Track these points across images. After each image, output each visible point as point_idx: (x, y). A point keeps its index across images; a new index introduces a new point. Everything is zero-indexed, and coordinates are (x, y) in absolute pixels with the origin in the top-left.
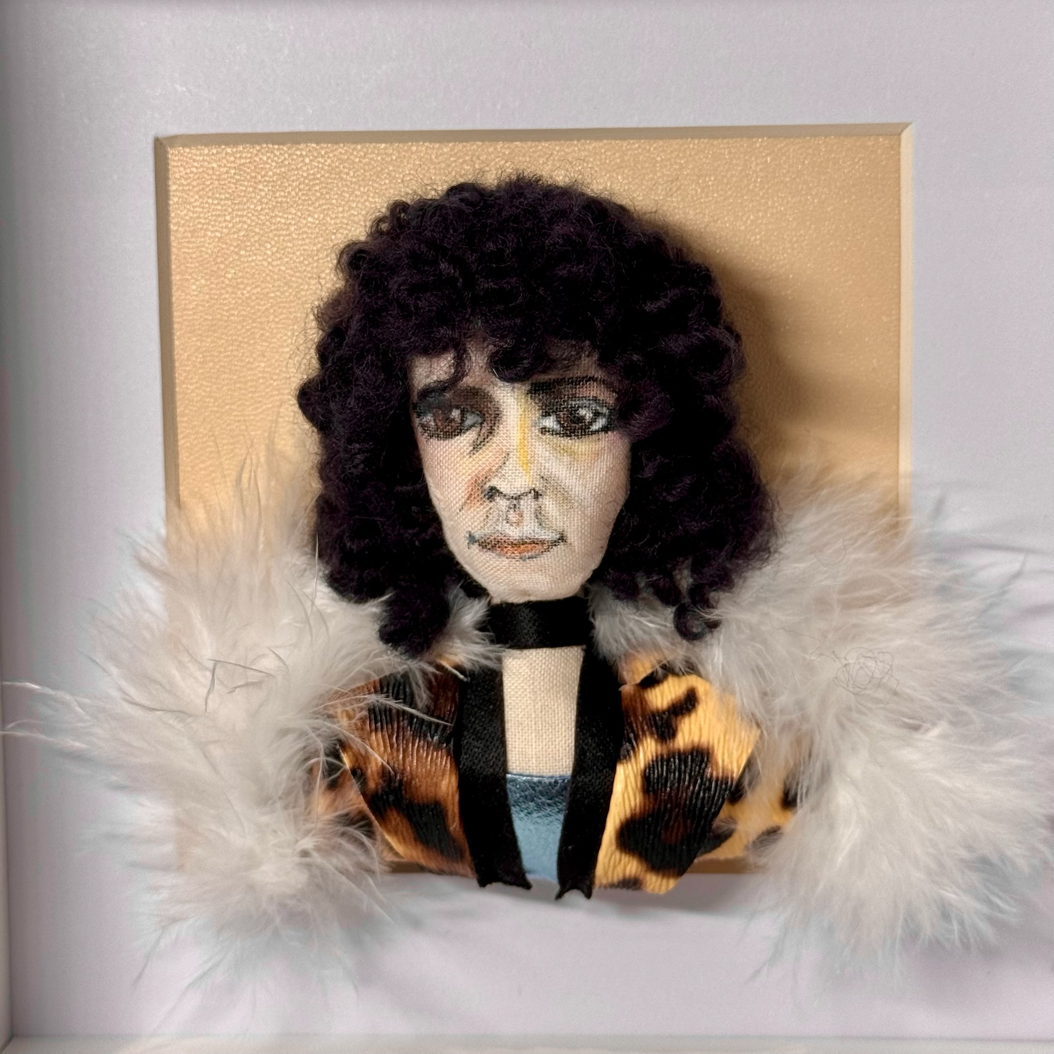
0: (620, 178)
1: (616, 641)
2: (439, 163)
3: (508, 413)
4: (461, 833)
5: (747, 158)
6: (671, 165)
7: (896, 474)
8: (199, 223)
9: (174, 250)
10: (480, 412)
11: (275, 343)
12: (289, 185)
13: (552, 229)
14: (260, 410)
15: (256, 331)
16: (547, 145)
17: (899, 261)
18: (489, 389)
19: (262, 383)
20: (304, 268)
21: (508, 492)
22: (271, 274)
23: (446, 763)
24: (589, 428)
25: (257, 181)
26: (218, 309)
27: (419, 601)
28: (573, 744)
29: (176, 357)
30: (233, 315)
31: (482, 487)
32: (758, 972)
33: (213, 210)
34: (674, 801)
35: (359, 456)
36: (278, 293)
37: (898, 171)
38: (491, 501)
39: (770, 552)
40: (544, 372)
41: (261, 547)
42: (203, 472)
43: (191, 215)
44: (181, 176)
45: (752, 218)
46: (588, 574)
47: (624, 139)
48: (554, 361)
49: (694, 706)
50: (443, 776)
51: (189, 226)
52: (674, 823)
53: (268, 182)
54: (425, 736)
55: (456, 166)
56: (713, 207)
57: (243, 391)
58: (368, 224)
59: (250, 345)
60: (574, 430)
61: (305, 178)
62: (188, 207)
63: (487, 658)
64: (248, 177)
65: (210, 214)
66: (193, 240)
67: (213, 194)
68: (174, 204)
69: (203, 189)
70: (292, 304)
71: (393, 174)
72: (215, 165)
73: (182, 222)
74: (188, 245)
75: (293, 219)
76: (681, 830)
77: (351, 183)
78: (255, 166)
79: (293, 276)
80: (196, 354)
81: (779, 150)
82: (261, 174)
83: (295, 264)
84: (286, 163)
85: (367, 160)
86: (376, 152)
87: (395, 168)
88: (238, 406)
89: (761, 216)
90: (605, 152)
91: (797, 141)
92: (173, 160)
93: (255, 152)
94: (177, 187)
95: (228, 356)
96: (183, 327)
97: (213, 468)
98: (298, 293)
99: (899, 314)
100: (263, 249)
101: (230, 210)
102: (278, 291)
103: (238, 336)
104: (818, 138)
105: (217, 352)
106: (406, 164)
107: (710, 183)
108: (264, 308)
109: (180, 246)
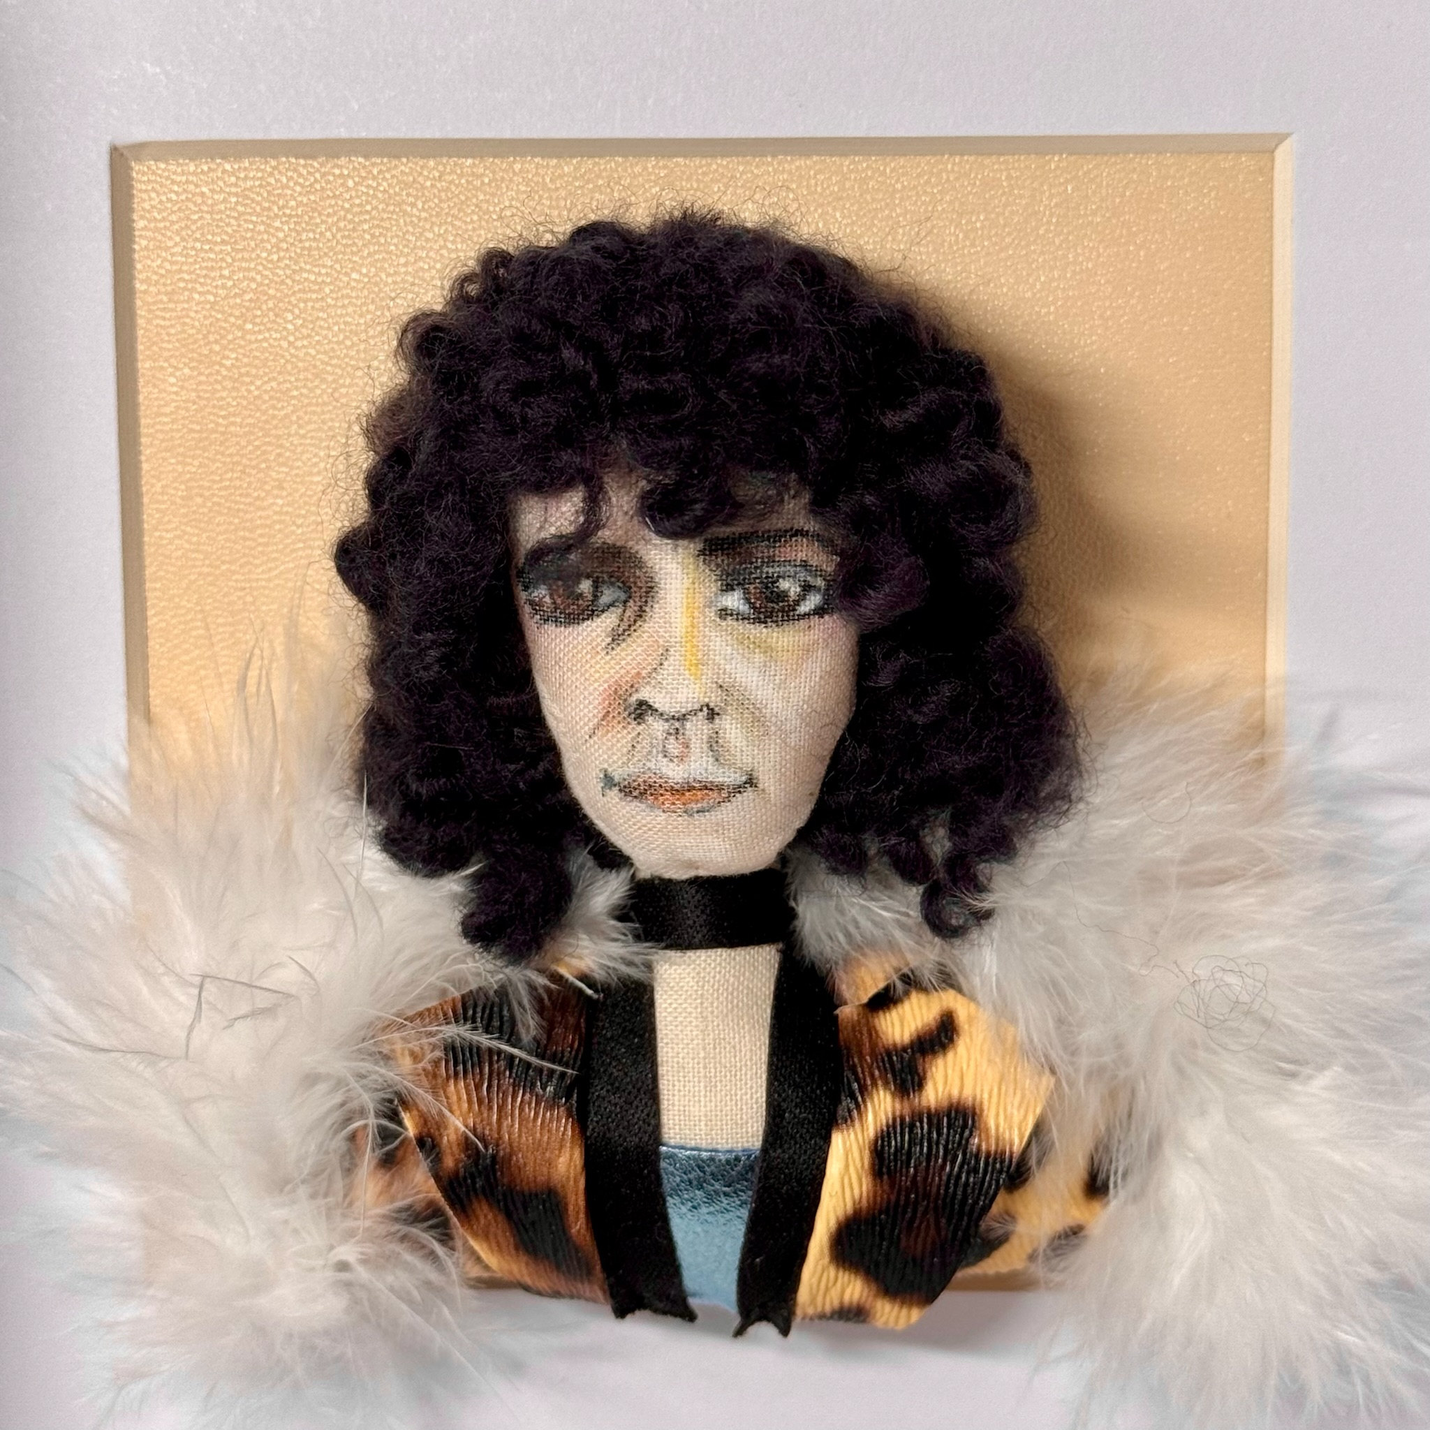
0: (838, 215)
1: (831, 938)
2: (557, 189)
3: (667, 586)
4: (588, 1238)
5: (1035, 185)
6: (918, 196)
7: (1262, 678)
8: (181, 280)
9: (141, 322)
11: (298, 468)
12: (323, 222)
13: (740, 298)
14: (274, 573)
15: (270, 448)
16: (725, 163)
17: (1270, 348)
18: (637, 548)
19: (280, 531)
20: (345, 351)
21: (667, 709)
22: (294, 360)
24: (794, 610)
25: (272, 214)
26: (209, 414)
27: (524, 875)
28: (764, 1099)
30: (233, 424)
31: (625, 700)
33: (203, 260)
34: (921, 1190)
35: (432, 652)
36: (305, 391)
37: (1270, 208)
38: (639, 724)
39: (1070, 801)
40: (725, 523)
41: (277, 789)
42: (186, 668)
43: (168, 267)
44: (153, 207)
45: (1042, 279)
46: (789, 835)
47: (844, 154)
48: (742, 506)
49: (951, 1040)
50: (561, 1147)
51: (165, 285)
53: (290, 216)
54: (533, 1085)
55: (583, 195)
56: (982, 261)
57: (248, 543)
58: (447, 284)
59: (260, 471)
60: (772, 612)
61: (348, 211)
62: (164, 254)
63: (630, 964)
64: (258, 209)
65: (197, 266)
66: (171, 306)
67: (203, 235)
68: (142, 249)
69: (187, 227)
70: (326, 409)
71: (485, 206)
72: (205, 189)
73: (155, 277)
74: (163, 314)
75: (327, 274)
76: (932, 1232)
77: (419, 220)
78: (268, 192)
79: (327, 364)
80: (175, 485)
81: (1085, 173)
82: (278, 205)
83: (331, 346)
84: (318, 187)
85: (444, 184)
86: (459, 172)
87: (488, 197)
88: (241, 566)
89: (1056, 276)
90: (815, 174)
91: (1113, 160)
92: (140, 182)
93: (269, 169)
94: (146, 223)
95: (226, 488)
96: (156, 442)
97: (202, 662)
98: (335, 390)
99: (1269, 431)
100: (282, 321)
101: (230, 260)
102: (305, 386)
103: (242, 456)
104: (1146, 156)
105: (208, 481)
106: (504, 190)
107: (978, 225)
108: (282, 413)
109: (151, 316)
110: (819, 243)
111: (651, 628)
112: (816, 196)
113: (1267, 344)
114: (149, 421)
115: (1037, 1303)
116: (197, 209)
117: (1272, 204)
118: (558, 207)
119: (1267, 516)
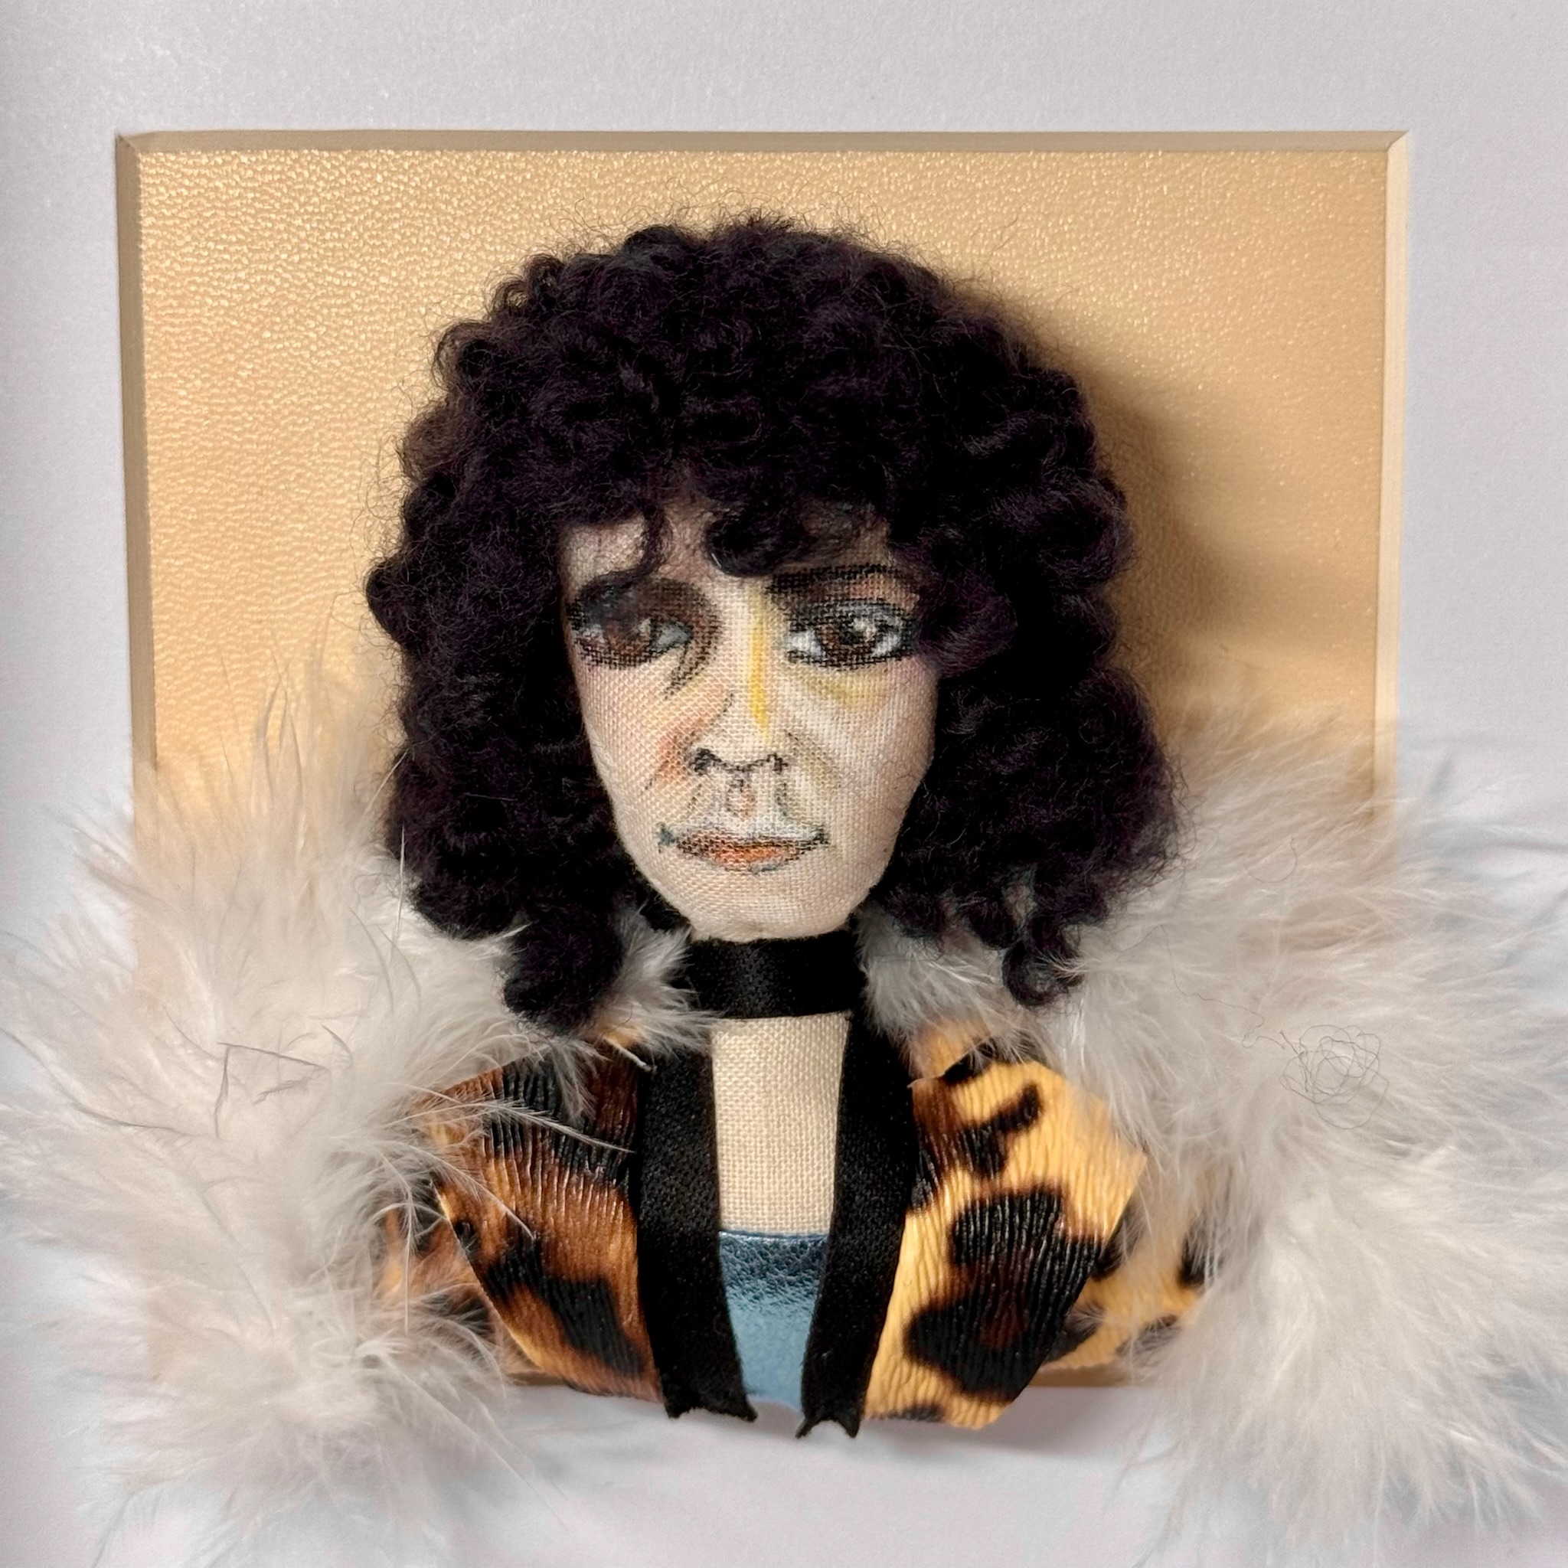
0: (913, 217)
1: (904, 1006)
2: (606, 186)
3: (733, 626)
5: (1128, 184)
6: (1001, 196)
8: (193, 283)
9: (147, 328)
10: (686, 623)
11: (321, 489)
12: (348, 220)
14: (294, 605)
15: (289, 468)
16: (790, 158)
17: (1382, 364)
18: (699, 584)
19: (300, 559)
20: (372, 362)
21: (731, 759)
22: (316, 371)
23: (616, 1213)
24: (870, 652)
25: (292, 211)
26: (223, 430)
27: (571, 938)
28: (832, 1180)
29: (151, 513)
30: (250, 441)
31: (685, 749)
33: (217, 261)
34: (1002, 1278)
35: (476, 697)
36: (328, 405)
37: (1383, 211)
38: (701, 775)
39: (1165, 857)
41: (301, 842)
42: (196, 708)
43: (178, 268)
44: (161, 202)
45: (1135, 287)
46: (860, 896)
47: (919, 150)
48: (815, 540)
49: (1035, 1116)
50: (612, 1232)
51: (174, 288)
52: (1002, 1314)
53: (313, 213)
54: (581, 1166)
56: (1070, 267)
57: (265, 572)
59: (279, 492)
60: (846, 655)
61: (376, 208)
62: (173, 254)
63: (686, 1033)
64: (277, 205)
65: (210, 268)
66: (182, 311)
67: (216, 233)
68: (149, 249)
69: (199, 225)
70: (351, 425)
71: (526, 204)
72: (219, 184)
73: (163, 280)
74: (173, 320)
75: (353, 278)
76: (1014, 1323)
77: (455, 219)
78: (289, 187)
79: (353, 376)
80: (185, 507)
81: (1182, 173)
82: (299, 201)
83: (357, 356)
84: (343, 182)
85: (482, 179)
86: (498, 166)
87: (530, 194)
88: (257, 597)
89: (1150, 284)
90: (888, 173)
91: (1213, 158)
92: (148, 175)
93: (289, 162)
94: (154, 220)
95: (242, 511)
96: (164, 460)
97: (215, 702)
98: (363, 404)
99: (1381, 453)
100: (303, 329)
101: (246, 262)
102: (328, 400)
103: (259, 476)
104: (1248, 154)
105: (221, 504)
106: (548, 187)
107: (1066, 228)
108: (303, 430)
109: (159, 322)
110: (895, 250)
111: (715, 671)
112: (890, 196)
113: (1379, 360)
114: (156, 437)
115: (1127, 1401)
116: (209, 205)
117: (1385, 208)
118: (607, 206)
119: (1378, 547)
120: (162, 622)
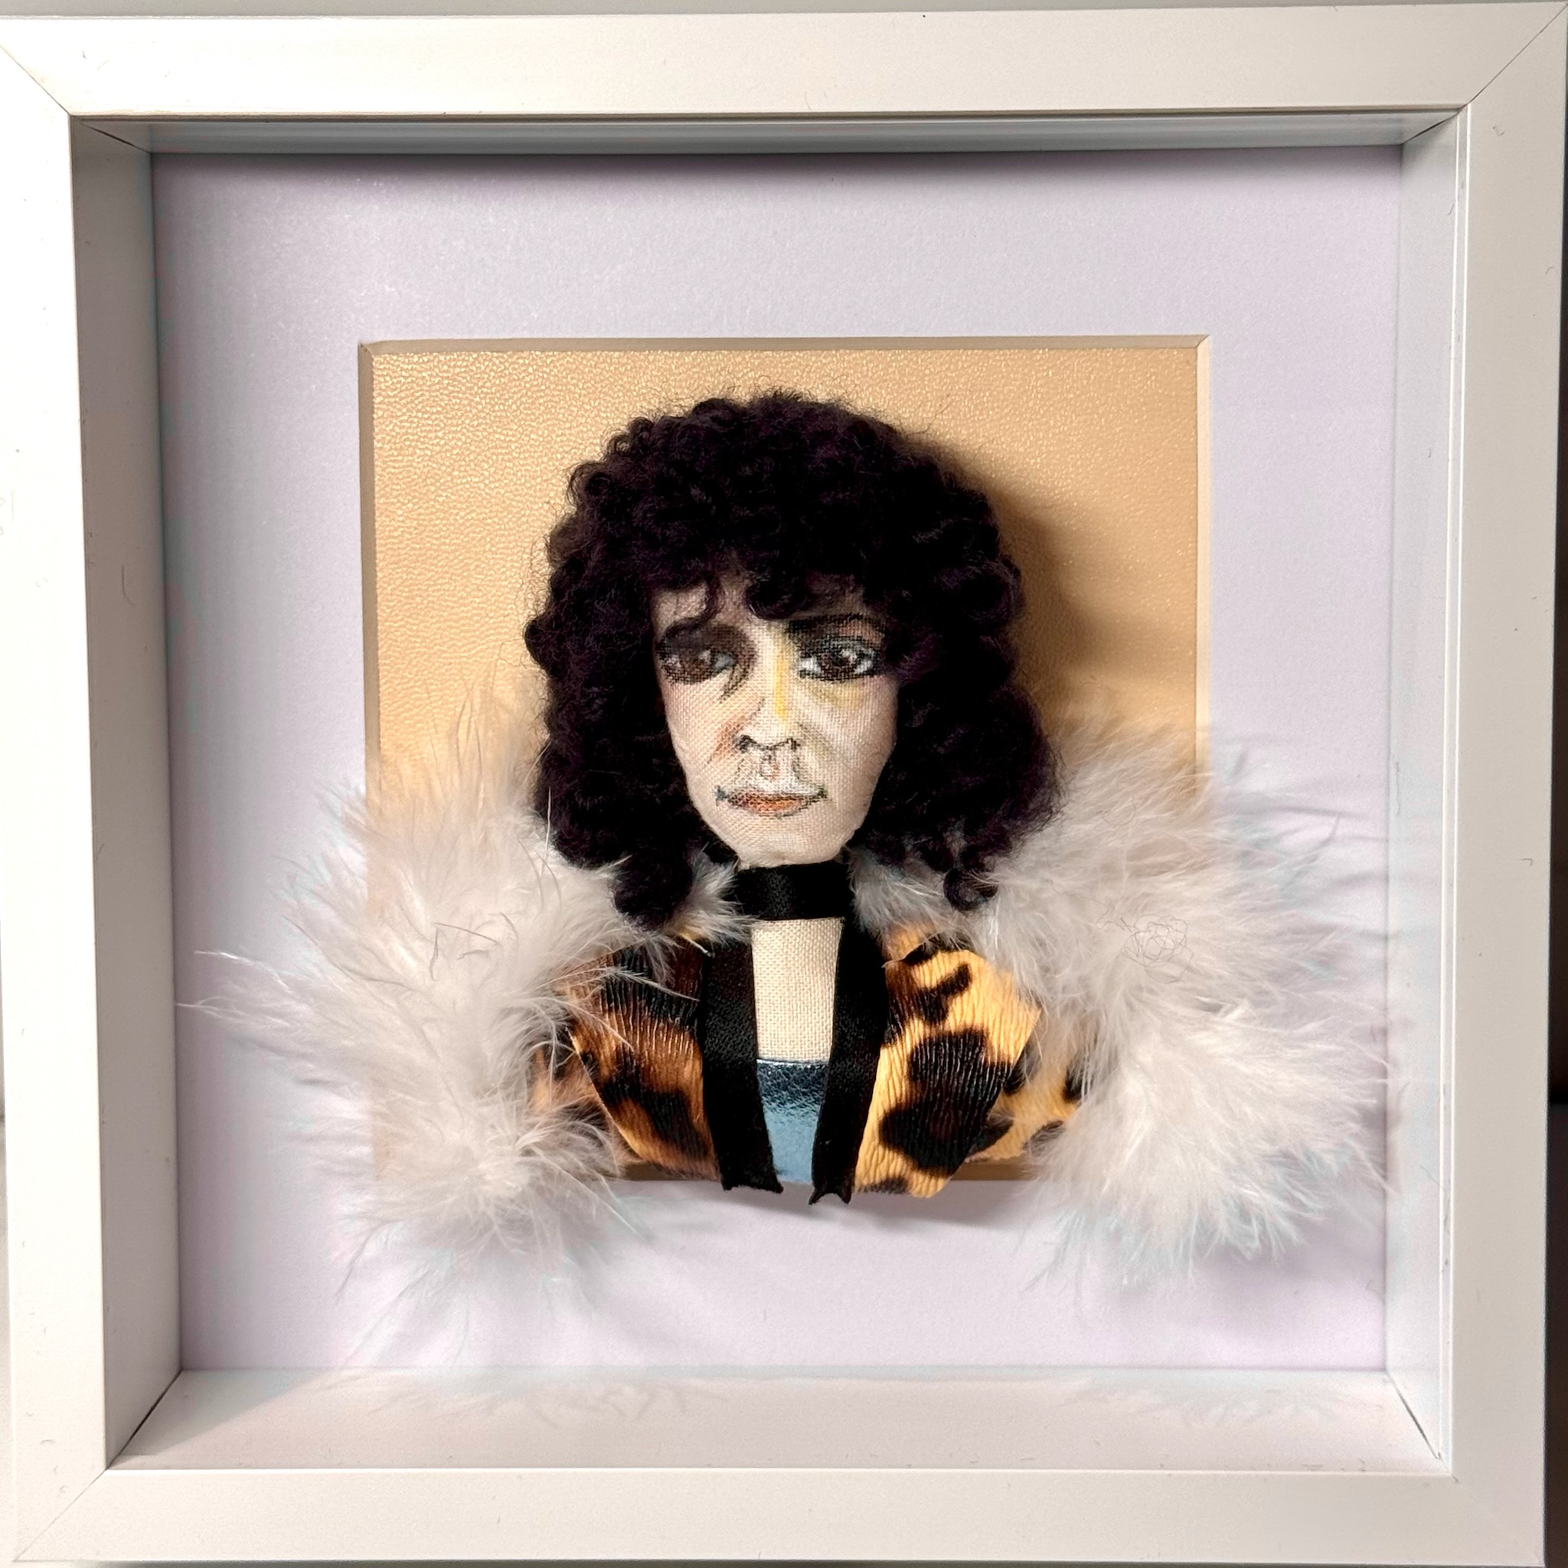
0: (883, 392)
2: (680, 374)
5: (1026, 371)
6: (941, 379)
7: (1193, 728)
8: (407, 439)
9: (378, 470)
10: (733, 652)
11: (491, 575)
12: (511, 398)
13: (815, 453)
15: (470, 561)
16: (801, 355)
17: (1197, 488)
18: (742, 627)
19: (477, 622)
20: (525, 491)
22: (488, 497)
23: (689, 1046)
25: (474, 392)
26: (427, 536)
30: (444, 544)
32: (1037, 1279)
33: (423, 425)
36: (496, 520)
37: (1194, 386)
38: (743, 752)
40: (805, 609)
42: (407, 722)
43: (398, 430)
44: (387, 387)
45: (1032, 438)
46: (848, 835)
47: (887, 349)
49: (966, 985)
50: (686, 1059)
51: (395, 443)
52: (944, 1114)
53: (487, 393)
54: (666, 1017)
55: (700, 379)
56: (988, 425)
57: (454, 630)
59: (463, 578)
60: (837, 673)
61: (529, 390)
62: (395, 421)
63: (735, 930)
64: (463, 388)
65: (419, 430)
66: (400, 458)
67: (423, 407)
68: (379, 418)
69: (412, 402)
70: (511, 532)
71: (628, 386)
72: (425, 374)
73: (388, 438)
74: (394, 464)
75: (513, 436)
76: (952, 1121)
77: (580, 396)
78: (471, 376)
79: (513, 500)
80: (401, 588)
81: (1061, 363)
82: (477, 385)
83: (515, 487)
84: (507, 372)
85: (598, 370)
86: (609, 361)
87: (630, 379)
88: (449, 648)
89: (1041, 436)
90: (867, 364)
91: (1081, 353)
92: (379, 369)
93: (471, 360)
94: (382, 399)
95: (438, 590)
96: (387, 557)
97: (419, 717)
98: (519, 519)
99: (1196, 547)
100: (479, 469)
101: (442, 425)
102: (496, 516)
103: (451, 567)
104: (1105, 350)
105: (425, 586)
106: (642, 374)
107: (985, 399)
108: (480, 536)
109: (385, 466)
111: (753, 683)
112: (868, 379)
113: (1194, 486)
114: (382, 542)
116: (419, 389)
117: (1195, 384)
118: (680, 387)
119: (1196, 610)
120: (385, 664)
